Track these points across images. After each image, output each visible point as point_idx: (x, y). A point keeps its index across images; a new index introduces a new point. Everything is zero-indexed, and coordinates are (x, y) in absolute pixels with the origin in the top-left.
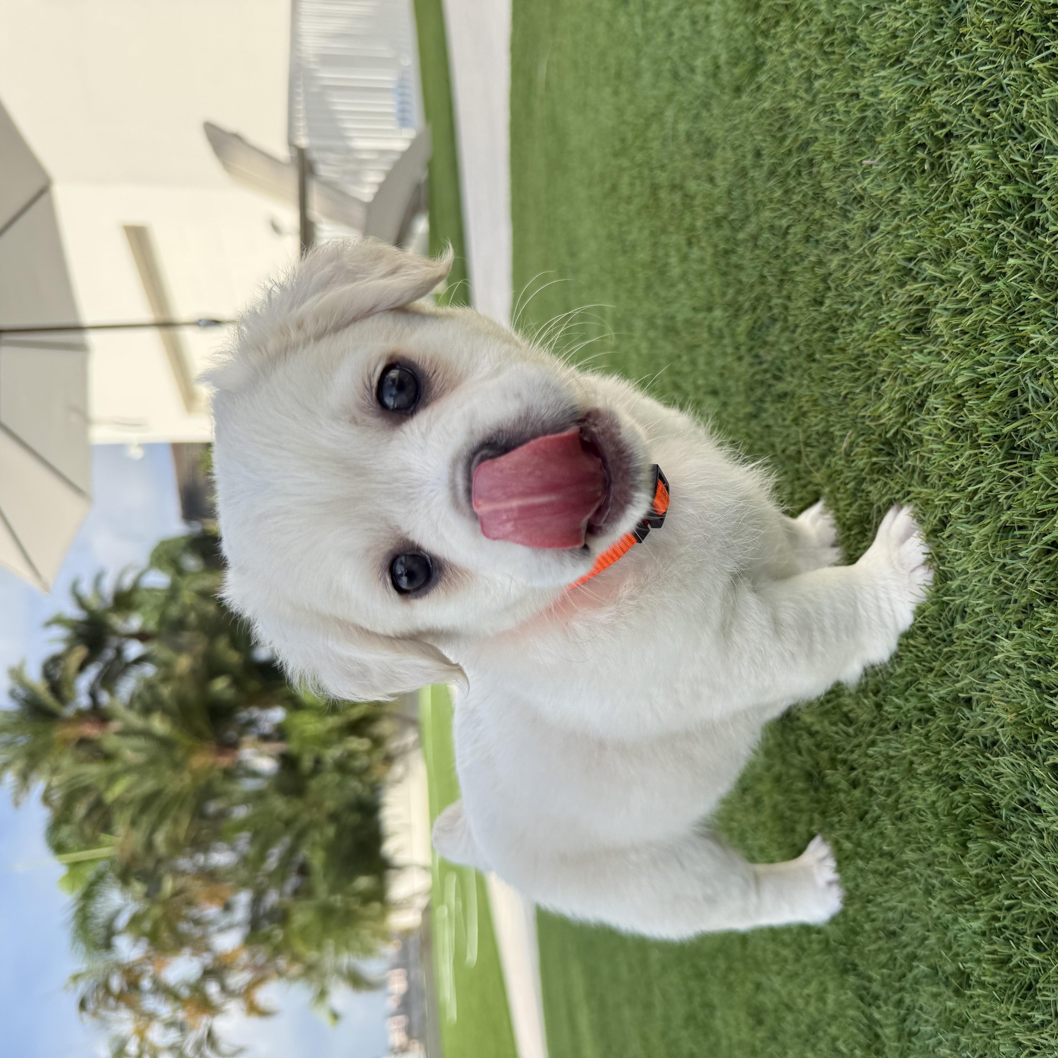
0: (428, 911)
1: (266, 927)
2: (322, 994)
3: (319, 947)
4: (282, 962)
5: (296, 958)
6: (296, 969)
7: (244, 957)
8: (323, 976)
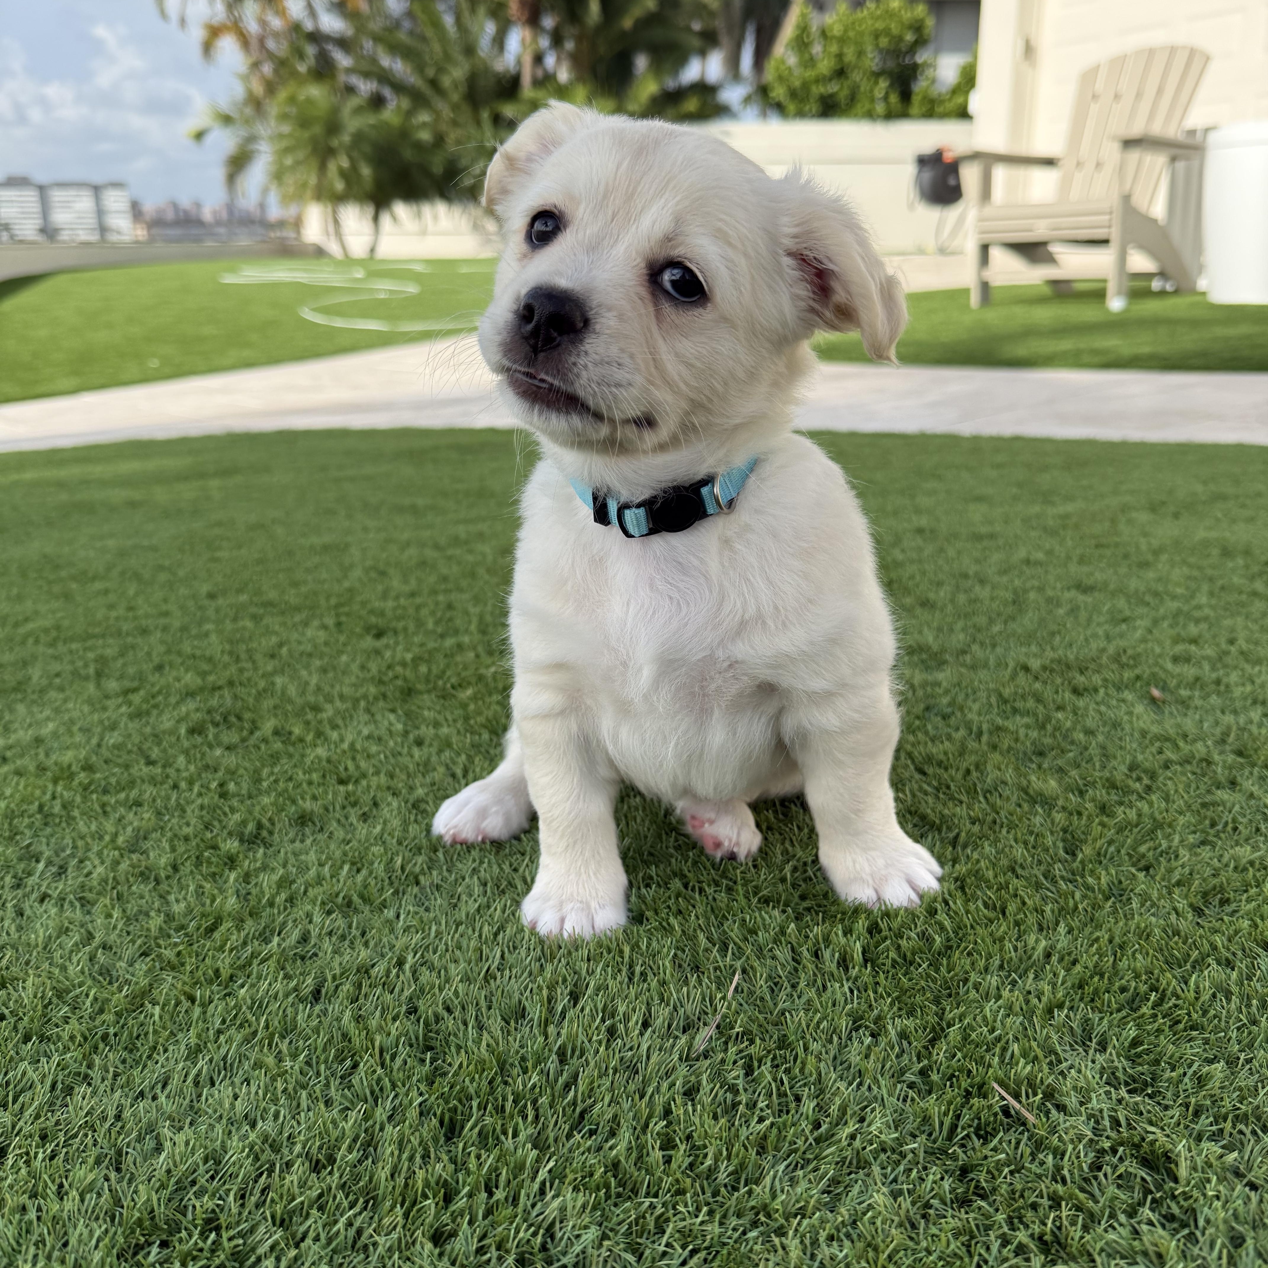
0: (319, 252)
1: (311, 50)
2: (227, 120)
3: (284, 117)
4: (267, 69)
5: (271, 88)
6: (258, 89)
7: (276, 23)
8: (247, 122)
